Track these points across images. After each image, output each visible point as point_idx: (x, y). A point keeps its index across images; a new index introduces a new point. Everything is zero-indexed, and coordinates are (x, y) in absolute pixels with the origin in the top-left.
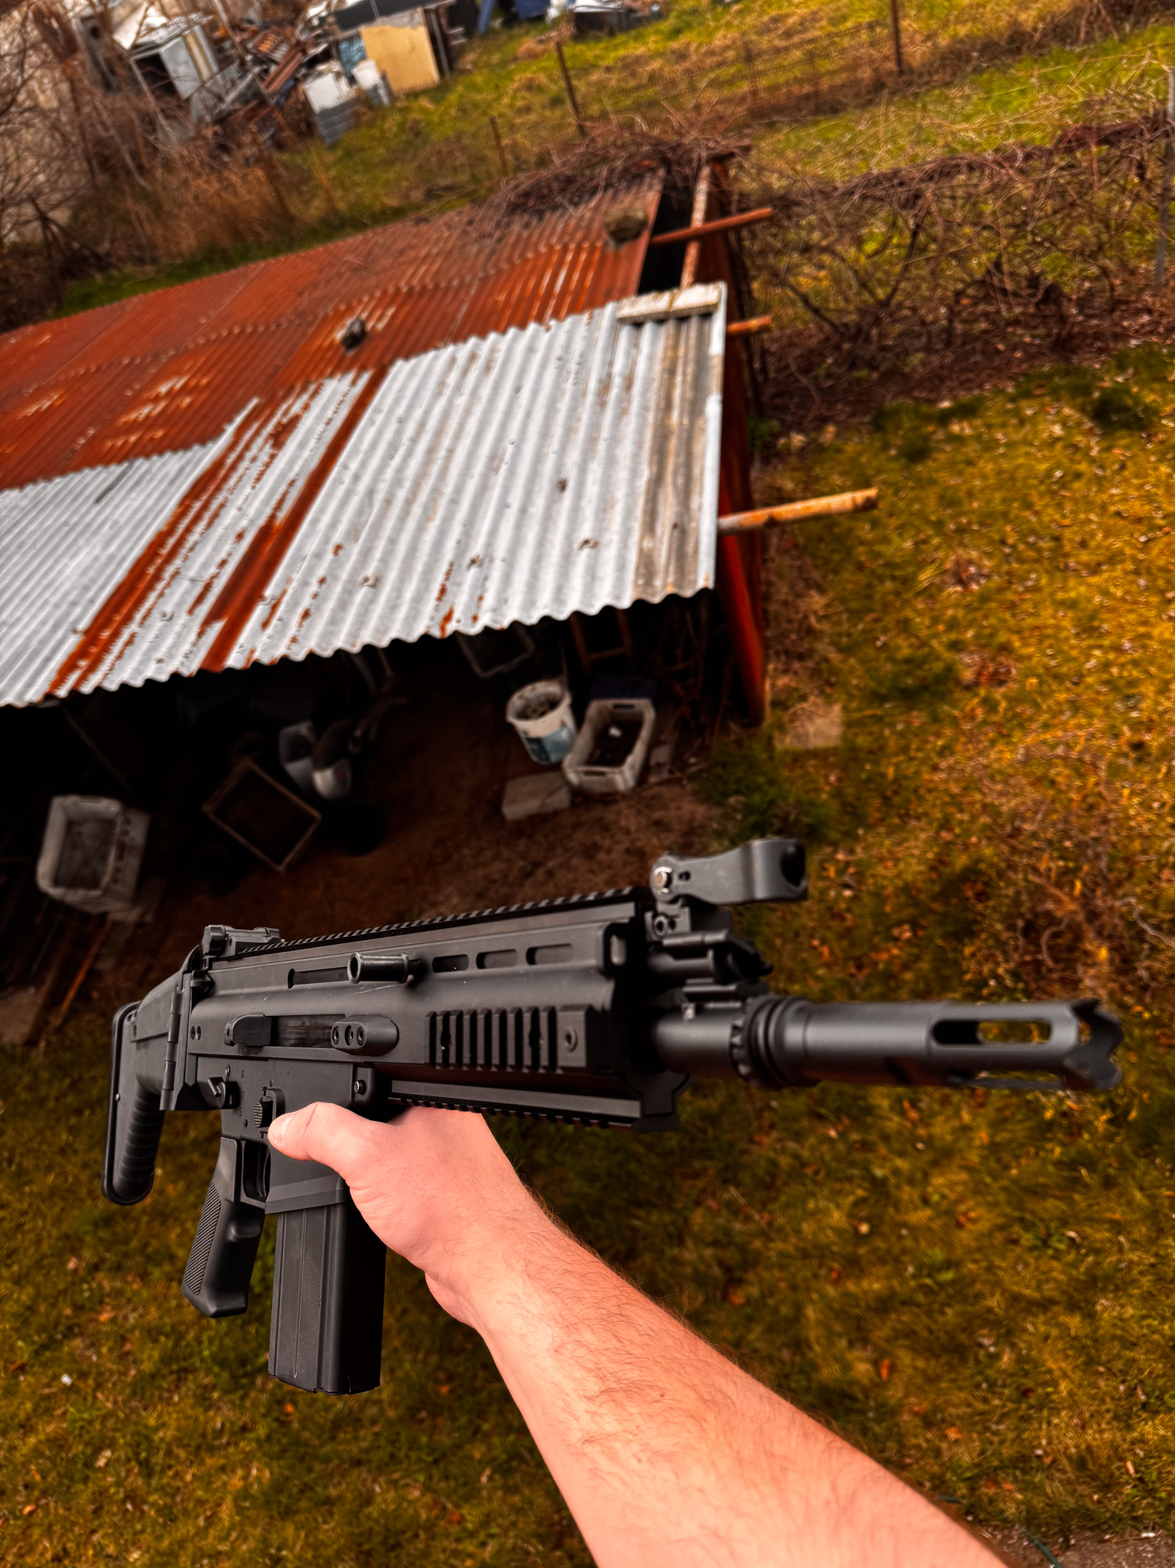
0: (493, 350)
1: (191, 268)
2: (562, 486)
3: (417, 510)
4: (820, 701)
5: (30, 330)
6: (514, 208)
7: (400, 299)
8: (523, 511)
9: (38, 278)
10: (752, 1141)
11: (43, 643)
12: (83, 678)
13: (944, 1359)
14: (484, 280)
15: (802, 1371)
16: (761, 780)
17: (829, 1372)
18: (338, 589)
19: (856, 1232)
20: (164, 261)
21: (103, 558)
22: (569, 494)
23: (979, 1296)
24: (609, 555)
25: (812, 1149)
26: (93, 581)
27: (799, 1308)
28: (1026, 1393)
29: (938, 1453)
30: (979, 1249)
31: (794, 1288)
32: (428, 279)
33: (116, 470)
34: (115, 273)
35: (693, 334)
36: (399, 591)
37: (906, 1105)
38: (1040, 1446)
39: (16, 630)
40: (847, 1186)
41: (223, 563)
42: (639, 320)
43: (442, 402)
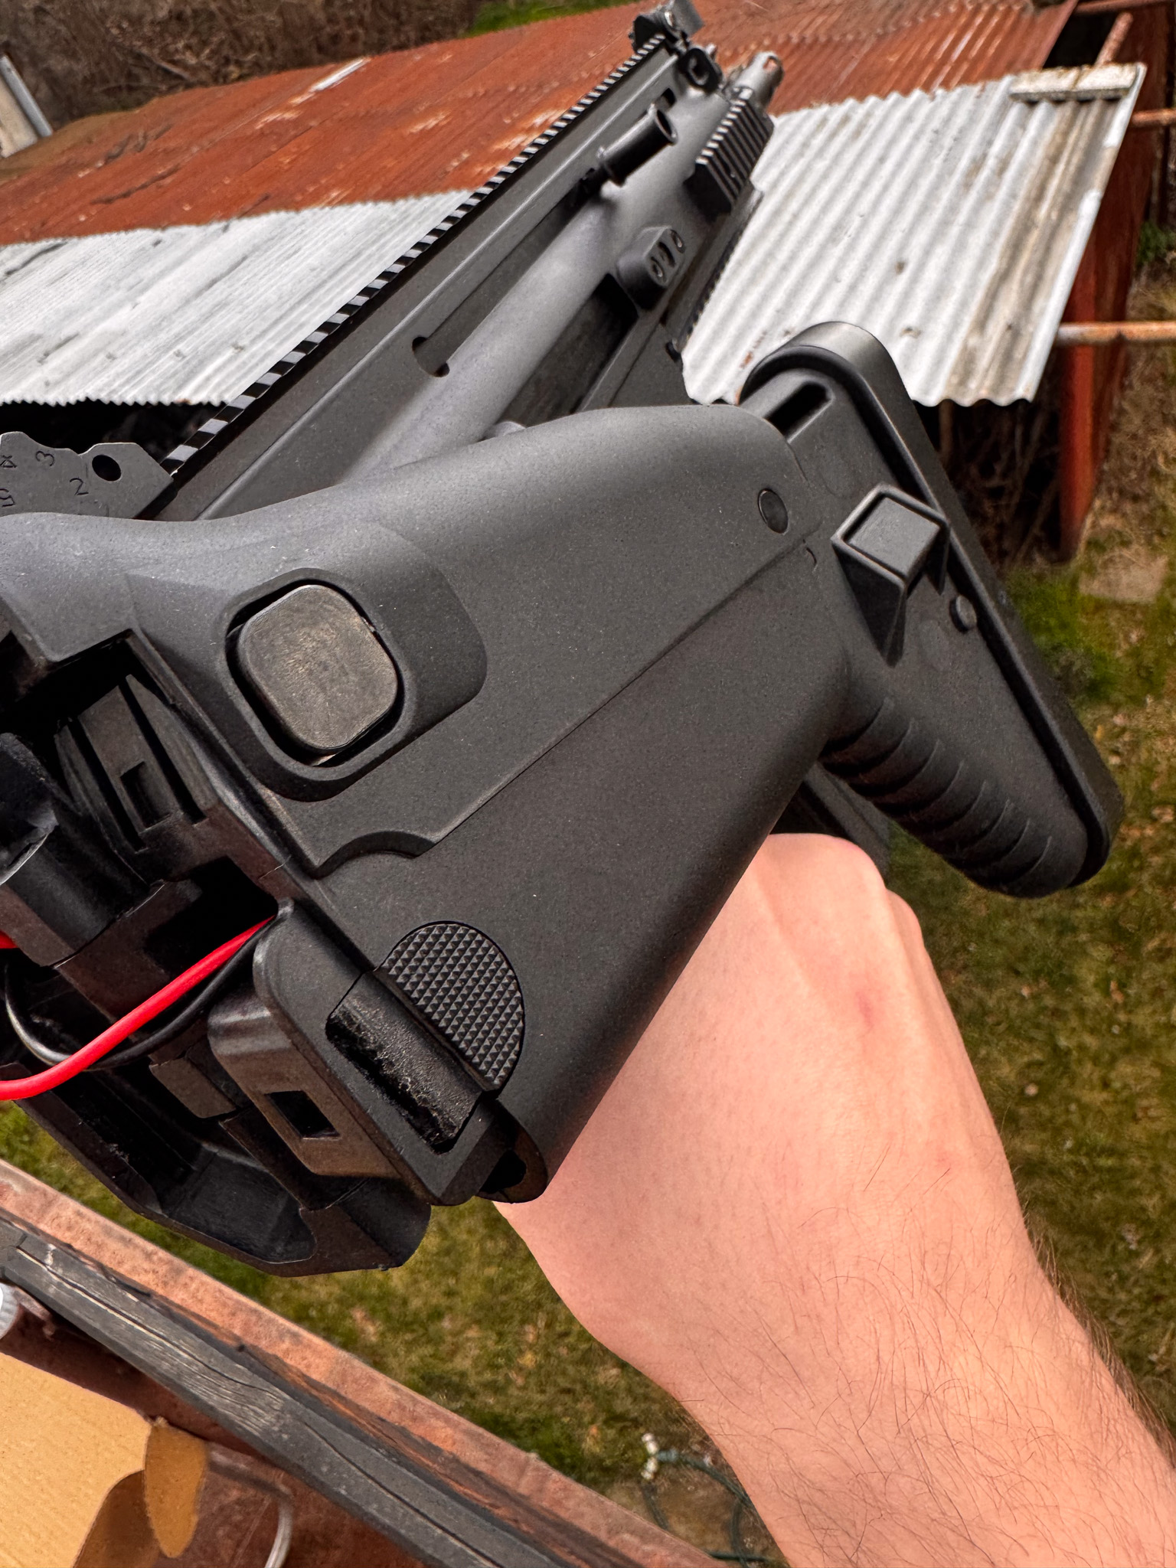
0: (869, 115)
2: (900, 267)
4: (1143, 551)
5: (434, 47)
7: (788, 50)
8: (853, 288)
13: (1078, 1238)
14: (880, 38)
16: (1053, 622)
19: (1022, 1092)
22: (905, 277)
23: (1135, 1192)
24: (929, 347)
25: (1000, 1000)
28: (1158, 1299)
30: (1149, 1148)
32: (822, 31)
35: (1091, 120)
37: (1113, 985)
38: (1156, 1352)
40: (1026, 1046)
42: (1036, 98)
43: (802, 163)
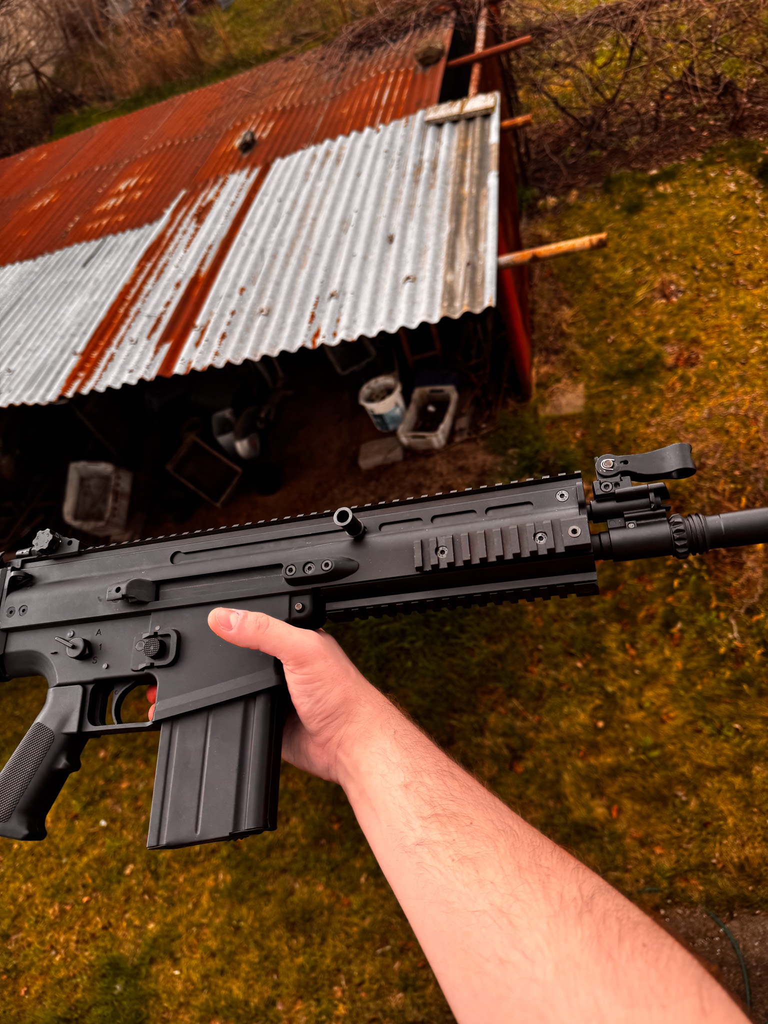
0: (341, 148)
1: (137, 102)
2: (390, 239)
3: (293, 261)
4: (569, 382)
5: (32, 151)
6: (353, 46)
7: (277, 115)
9: (36, 115)
10: (526, 670)
11: (55, 362)
12: (82, 385)
13: (652, 805)
14: (334, 99)
15: (561, 813)
16: (530, 437)
17: (579, 814)
18: (243, 318)
19: (596, 727)
20: (119, 98)
21: (90, 303)
22: (395, 245)
23: (675, 766)
24: (424, 286)
25: (566, 675)
26: (85, 319)
27: (559, 775)
28: (705, 825)
29: (649, 862)
30: (676, 737)
31: (556, 762)
32: (295, 101)
33: (94, 244)
34: (86, 108)
35: (478, 130)
36: (283, 318)
37: (628, 646)
38: (714, 857)
39: (38, 354)
40: (589, 698)
41: (168, 304)
42: (440, 122)
43: (308, 186)
